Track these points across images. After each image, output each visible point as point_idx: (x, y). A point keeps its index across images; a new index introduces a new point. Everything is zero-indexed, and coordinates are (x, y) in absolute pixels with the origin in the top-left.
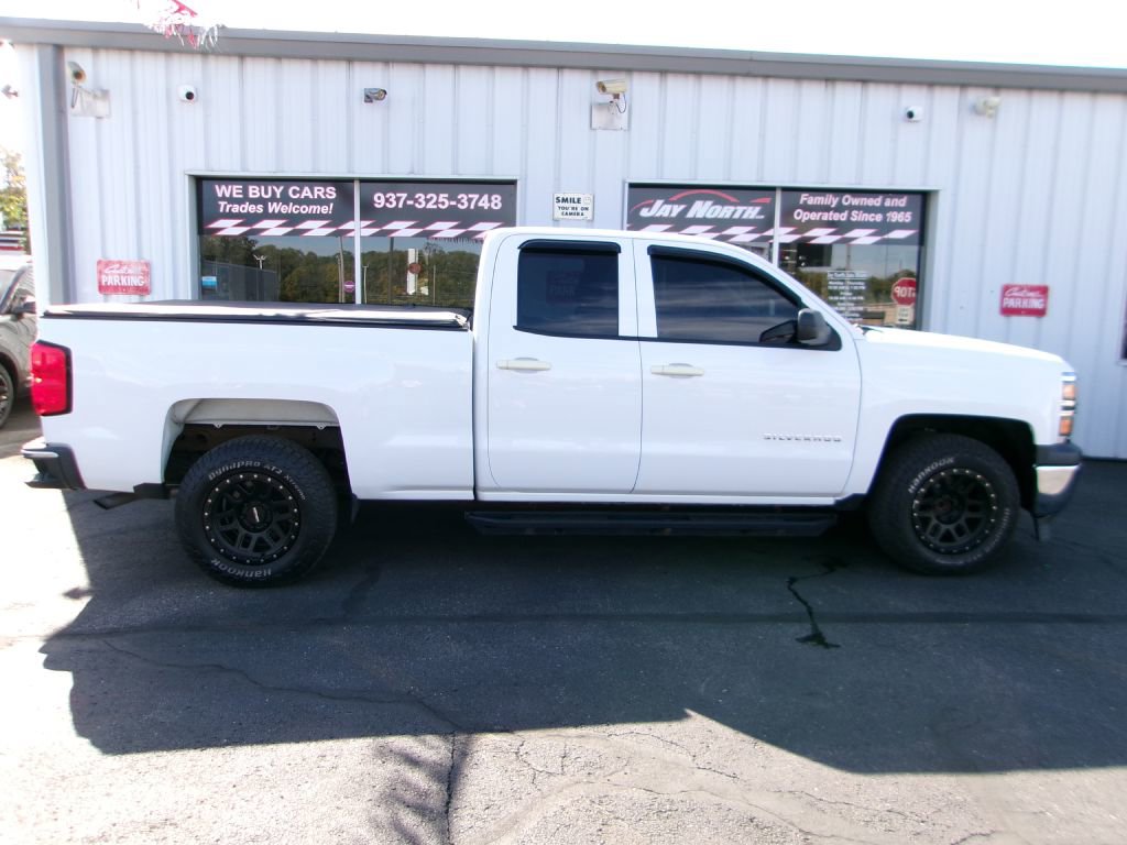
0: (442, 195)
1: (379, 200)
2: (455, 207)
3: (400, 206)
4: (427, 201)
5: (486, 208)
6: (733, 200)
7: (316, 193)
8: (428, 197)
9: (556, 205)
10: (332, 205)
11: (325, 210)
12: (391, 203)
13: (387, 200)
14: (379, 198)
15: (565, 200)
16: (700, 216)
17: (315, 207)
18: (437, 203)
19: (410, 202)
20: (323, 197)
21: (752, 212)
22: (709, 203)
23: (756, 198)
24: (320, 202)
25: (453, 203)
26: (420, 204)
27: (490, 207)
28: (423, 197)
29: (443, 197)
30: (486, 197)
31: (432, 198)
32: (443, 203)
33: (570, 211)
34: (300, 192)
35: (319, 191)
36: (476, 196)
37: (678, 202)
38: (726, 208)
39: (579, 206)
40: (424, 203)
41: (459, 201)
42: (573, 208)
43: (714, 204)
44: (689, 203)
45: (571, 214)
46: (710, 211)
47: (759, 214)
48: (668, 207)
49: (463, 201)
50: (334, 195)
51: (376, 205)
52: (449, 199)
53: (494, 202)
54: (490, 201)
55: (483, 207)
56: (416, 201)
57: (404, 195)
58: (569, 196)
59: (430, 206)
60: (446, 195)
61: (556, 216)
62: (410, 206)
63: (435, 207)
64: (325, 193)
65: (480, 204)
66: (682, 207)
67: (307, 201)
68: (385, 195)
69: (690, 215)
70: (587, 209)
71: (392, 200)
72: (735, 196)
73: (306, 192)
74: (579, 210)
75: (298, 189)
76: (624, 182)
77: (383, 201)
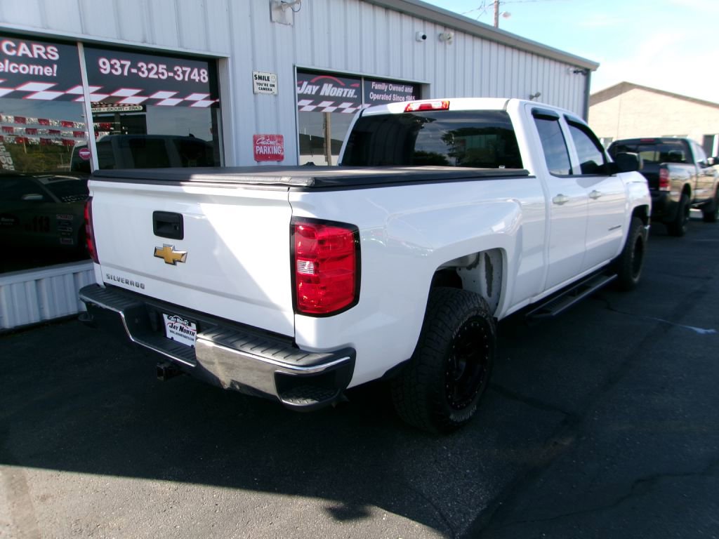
0: (161, 66)
1: (105, 66)
2: (173, 78)
3: (126, 73)
4: (149, 70)
5: (197, 81)
6: (342, 84)
7: (36, 52)
8: (150, 66)
9: (255, 81)
10: (55, 67)
11: (48, 71)
12: (116, 70)
13: (112, 66)
14: (104, 63)
15: (260, 78)
16: (327, 94)
17: (37, 68)
18: (157, 73)
19: (134, 71)
20: (44, 57)
21: (351, 93)
22: (331, 85)
23: (353, 83)
24: (40, 61)
25: (171, 74)
26: (143, 72)
27: (200, 80)
28: (145, 66)
29: (162, 67)
30: (196, 71)
31: (153, 68)
32: (163, 74)
33: (263, 86)
34: (17, 49)
35: (38, 50)
36: (188, 70)
37: (315, 84)
38: (339, 89)
39: (269, 83)
40: (146, 72)
41: (175, 73)
42: (265, 85)
43: (333, 86)
44: (321, 84)
45: (264, 89)
46: (332, 92)
47: (355, 94)
48: (310, 87)
49: (178, 73)
50: (57, 57)
51: (102, 71)
52: (168, 70)
53: (203, 75)
54: (199, 75)
55: (194, 80)
56: (139, 69)
57: (128, 63)
58: (262, 74)
59: (152, 75)
60: (165, 67)
61: (255, 90)
62: (134, 73)
63: (156, 77)
64: (46, 53)
65: (192, 77)
66: (318, 87)
67: (25, 60)
68: (110, 61)
69: (322, 94)
70: (274, 86)
71: (117, 66)
72: (343, 82)
73: (23, 49)
74: (269, 87)
75: (13, 45)
76: (294, 66)
77: (108, 66)
